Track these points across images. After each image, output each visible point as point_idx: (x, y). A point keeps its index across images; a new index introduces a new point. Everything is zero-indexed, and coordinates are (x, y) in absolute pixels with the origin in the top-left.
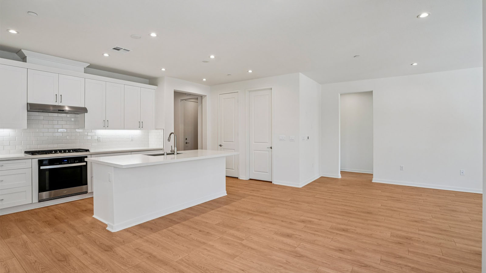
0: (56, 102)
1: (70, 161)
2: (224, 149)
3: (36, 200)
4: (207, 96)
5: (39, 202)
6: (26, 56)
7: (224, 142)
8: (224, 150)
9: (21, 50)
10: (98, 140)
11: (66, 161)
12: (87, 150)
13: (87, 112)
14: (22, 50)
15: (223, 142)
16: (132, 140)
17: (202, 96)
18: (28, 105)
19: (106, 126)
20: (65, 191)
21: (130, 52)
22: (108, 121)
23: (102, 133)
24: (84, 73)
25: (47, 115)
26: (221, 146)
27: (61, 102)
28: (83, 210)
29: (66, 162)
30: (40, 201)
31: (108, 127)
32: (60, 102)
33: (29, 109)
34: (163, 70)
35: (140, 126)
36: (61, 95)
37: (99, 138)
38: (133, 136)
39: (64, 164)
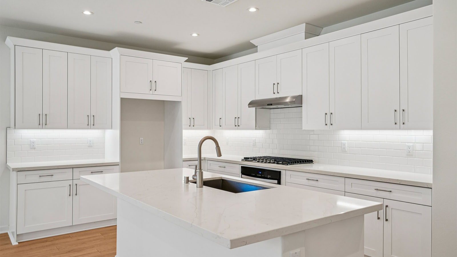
0: (274, 93)
1: (264, 175)
14: (251, 41)
22: (332, 114)
29: (260, 174)
31: (332, 124)
32: (277, 93)
36: (278, 83)
37: (343, 145)
38: (412, 144)
39: (258, 176)
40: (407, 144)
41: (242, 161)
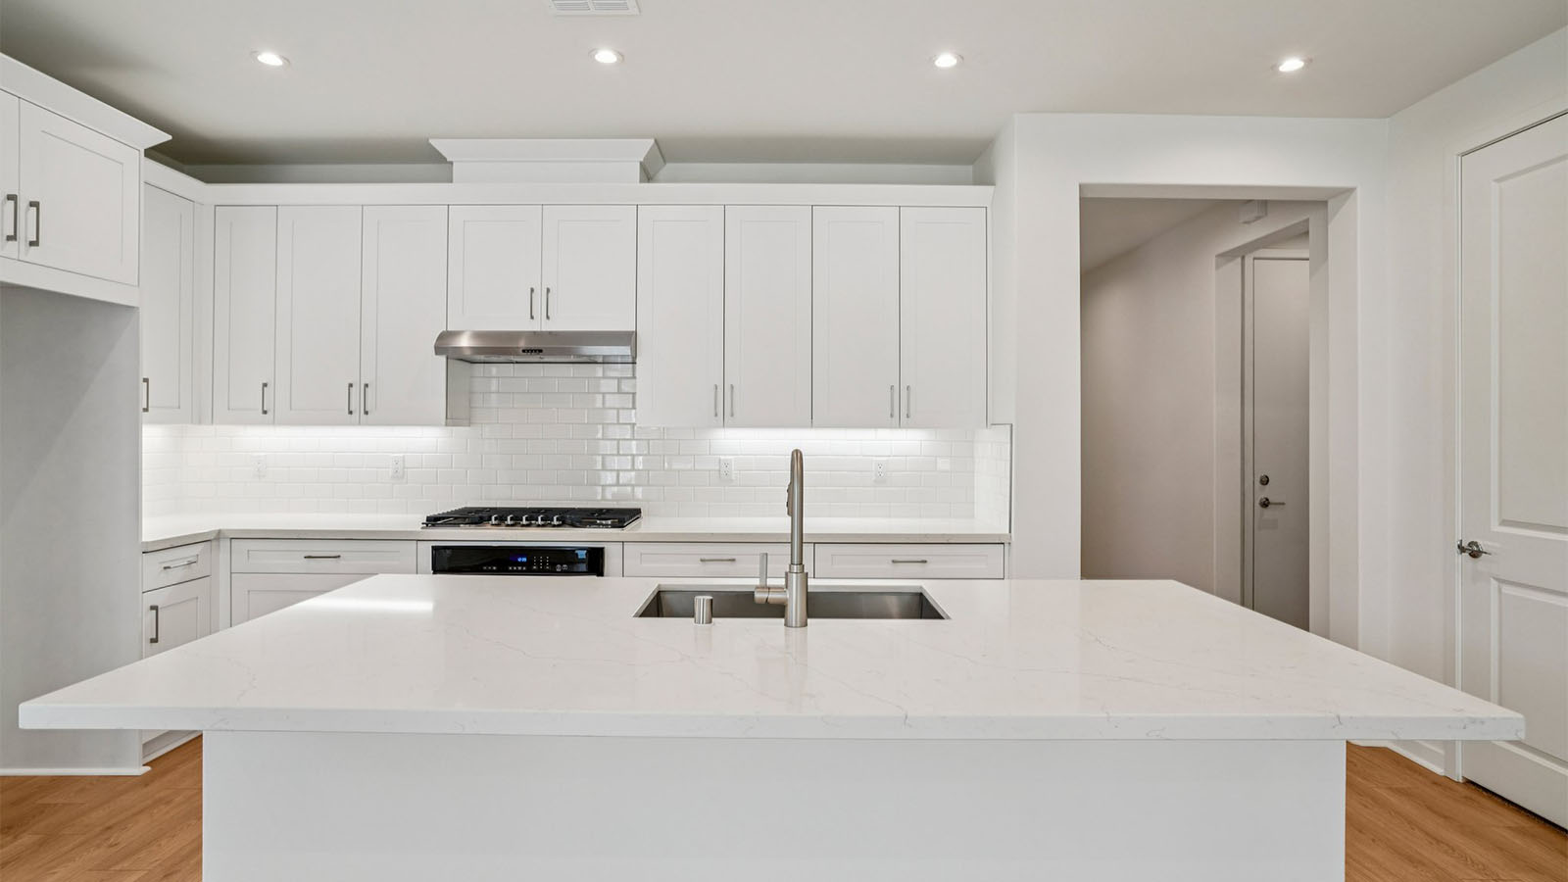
0: (532, 317)
1: (538, 566)
2: (1499, 581)
4: (1359, 192)
6: (449, 160)
7: (1502, 522)
8: (1505, 589)
10: (723, 474)
11: (525, 560)
14: (430, 141)
16: (881, 481)
17: (1326, 204)
19: (724, 414)
22: (732, 388)
23: (740, 443)
26: (1475, 553)
27: (549, 318)
29: (522, 564)
31: (732, 414)
32: (544, 318)
35: (899, 409)
37: (723, 466)
38: (885, 459)
39: (515, 571)
40: (874, 458)
41: (423, 528)
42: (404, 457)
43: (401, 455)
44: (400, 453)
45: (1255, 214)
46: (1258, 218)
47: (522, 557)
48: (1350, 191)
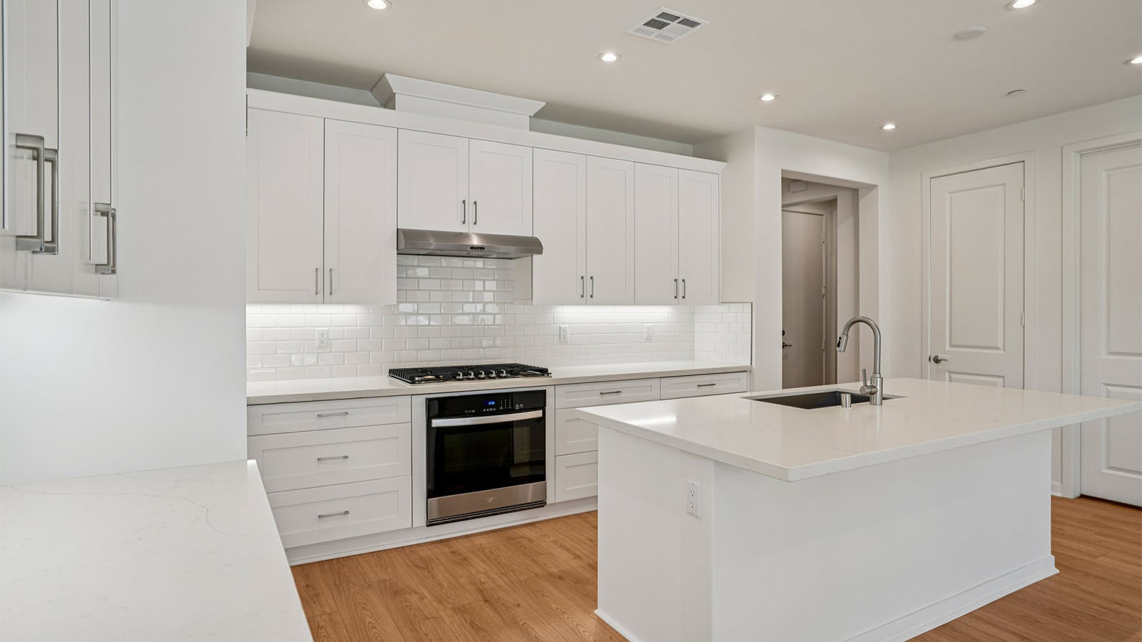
0: (464, 222)
1: (504, 406)
2: (950, 372)
3: (421, 520)
4: (879, 188)
5: (427, 526)
6: (394, 91)
7: (951, 346)
8: (953, 376)
9: (384, 74)
11: (493, 403)
12: (544, 372)
13: (540, 251)
14: (387, 75)
15: (947, 347)
16: (648, 339)
17: (857, 190)
18: (401, 234)
19: (587, 296)
20: (490, 496)
21: (698, 27)
22: (592, 278)
23: (572, 315)
24: (530, 130)
25: (439, 265)
26: (937, 361)
27: (475, 223)
28: (551, 575)
29: (492, 406)
30: (430, 524)
31: (592, 296)
32: (471, 223)
33: (402, 246)
34: (768, 97)
35: (679, 293)
36: (475, 203)
37: (562, 331)
38: (651, 324)
39: (488, 412)
42: (328, 330)
43: (327, 328)
44: (326, 327)
45: (803, 188)
46: (802, 190)
47: (492, 401)
48: (874, 187)
